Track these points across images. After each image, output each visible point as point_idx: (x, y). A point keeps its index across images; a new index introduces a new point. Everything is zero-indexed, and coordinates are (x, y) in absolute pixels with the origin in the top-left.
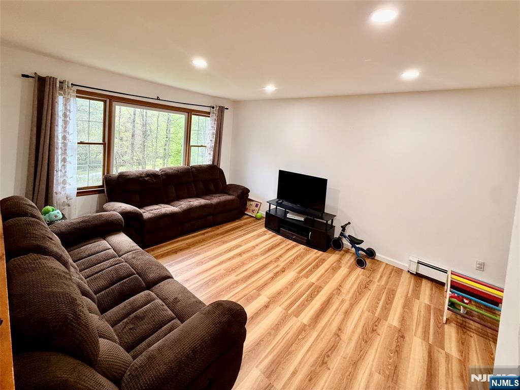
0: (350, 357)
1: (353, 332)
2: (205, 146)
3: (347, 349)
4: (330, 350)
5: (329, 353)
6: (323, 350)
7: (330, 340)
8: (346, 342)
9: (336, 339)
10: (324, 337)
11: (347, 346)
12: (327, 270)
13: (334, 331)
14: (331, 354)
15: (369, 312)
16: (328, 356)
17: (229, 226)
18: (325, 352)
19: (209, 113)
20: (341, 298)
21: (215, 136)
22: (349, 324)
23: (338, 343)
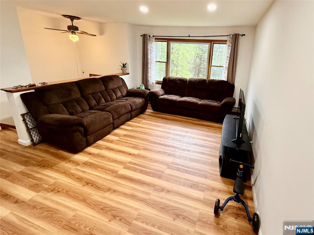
0: (90, 197)
1: (112, 200)
2: (223, 67)
3: (96, 196)
4: (96, 186)
5: (94, 186)
6: (97, 183)
7: (104, 186)
8: (103, 196)
9: (105, 189)
10: (107, 182)
11: (100, 196)
12: (187, 180)
13: (112, 188)
14: (94, 187)
15: (138, 215)
16: (92, 186)
17: (207, 123)
18: (95, 184)
19: (226, 41)
20: (150, 192)
21: (229, 59)
22: (120, 197)
23: (102, 191)
